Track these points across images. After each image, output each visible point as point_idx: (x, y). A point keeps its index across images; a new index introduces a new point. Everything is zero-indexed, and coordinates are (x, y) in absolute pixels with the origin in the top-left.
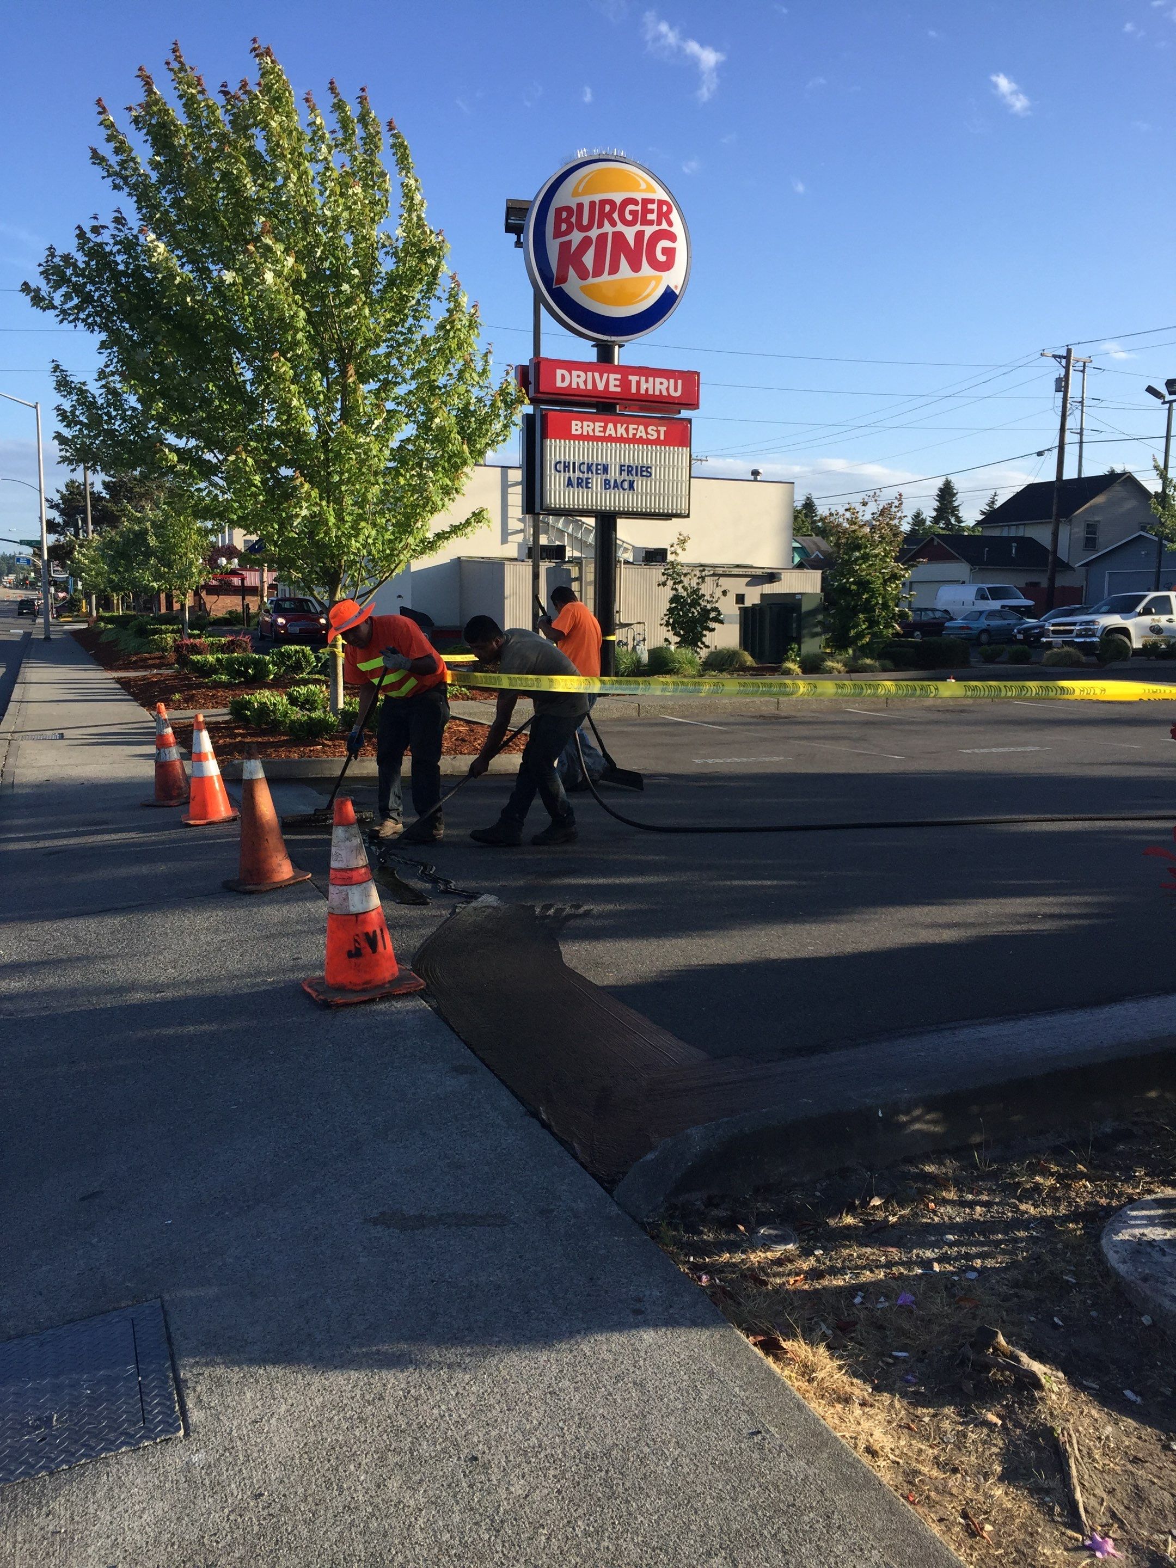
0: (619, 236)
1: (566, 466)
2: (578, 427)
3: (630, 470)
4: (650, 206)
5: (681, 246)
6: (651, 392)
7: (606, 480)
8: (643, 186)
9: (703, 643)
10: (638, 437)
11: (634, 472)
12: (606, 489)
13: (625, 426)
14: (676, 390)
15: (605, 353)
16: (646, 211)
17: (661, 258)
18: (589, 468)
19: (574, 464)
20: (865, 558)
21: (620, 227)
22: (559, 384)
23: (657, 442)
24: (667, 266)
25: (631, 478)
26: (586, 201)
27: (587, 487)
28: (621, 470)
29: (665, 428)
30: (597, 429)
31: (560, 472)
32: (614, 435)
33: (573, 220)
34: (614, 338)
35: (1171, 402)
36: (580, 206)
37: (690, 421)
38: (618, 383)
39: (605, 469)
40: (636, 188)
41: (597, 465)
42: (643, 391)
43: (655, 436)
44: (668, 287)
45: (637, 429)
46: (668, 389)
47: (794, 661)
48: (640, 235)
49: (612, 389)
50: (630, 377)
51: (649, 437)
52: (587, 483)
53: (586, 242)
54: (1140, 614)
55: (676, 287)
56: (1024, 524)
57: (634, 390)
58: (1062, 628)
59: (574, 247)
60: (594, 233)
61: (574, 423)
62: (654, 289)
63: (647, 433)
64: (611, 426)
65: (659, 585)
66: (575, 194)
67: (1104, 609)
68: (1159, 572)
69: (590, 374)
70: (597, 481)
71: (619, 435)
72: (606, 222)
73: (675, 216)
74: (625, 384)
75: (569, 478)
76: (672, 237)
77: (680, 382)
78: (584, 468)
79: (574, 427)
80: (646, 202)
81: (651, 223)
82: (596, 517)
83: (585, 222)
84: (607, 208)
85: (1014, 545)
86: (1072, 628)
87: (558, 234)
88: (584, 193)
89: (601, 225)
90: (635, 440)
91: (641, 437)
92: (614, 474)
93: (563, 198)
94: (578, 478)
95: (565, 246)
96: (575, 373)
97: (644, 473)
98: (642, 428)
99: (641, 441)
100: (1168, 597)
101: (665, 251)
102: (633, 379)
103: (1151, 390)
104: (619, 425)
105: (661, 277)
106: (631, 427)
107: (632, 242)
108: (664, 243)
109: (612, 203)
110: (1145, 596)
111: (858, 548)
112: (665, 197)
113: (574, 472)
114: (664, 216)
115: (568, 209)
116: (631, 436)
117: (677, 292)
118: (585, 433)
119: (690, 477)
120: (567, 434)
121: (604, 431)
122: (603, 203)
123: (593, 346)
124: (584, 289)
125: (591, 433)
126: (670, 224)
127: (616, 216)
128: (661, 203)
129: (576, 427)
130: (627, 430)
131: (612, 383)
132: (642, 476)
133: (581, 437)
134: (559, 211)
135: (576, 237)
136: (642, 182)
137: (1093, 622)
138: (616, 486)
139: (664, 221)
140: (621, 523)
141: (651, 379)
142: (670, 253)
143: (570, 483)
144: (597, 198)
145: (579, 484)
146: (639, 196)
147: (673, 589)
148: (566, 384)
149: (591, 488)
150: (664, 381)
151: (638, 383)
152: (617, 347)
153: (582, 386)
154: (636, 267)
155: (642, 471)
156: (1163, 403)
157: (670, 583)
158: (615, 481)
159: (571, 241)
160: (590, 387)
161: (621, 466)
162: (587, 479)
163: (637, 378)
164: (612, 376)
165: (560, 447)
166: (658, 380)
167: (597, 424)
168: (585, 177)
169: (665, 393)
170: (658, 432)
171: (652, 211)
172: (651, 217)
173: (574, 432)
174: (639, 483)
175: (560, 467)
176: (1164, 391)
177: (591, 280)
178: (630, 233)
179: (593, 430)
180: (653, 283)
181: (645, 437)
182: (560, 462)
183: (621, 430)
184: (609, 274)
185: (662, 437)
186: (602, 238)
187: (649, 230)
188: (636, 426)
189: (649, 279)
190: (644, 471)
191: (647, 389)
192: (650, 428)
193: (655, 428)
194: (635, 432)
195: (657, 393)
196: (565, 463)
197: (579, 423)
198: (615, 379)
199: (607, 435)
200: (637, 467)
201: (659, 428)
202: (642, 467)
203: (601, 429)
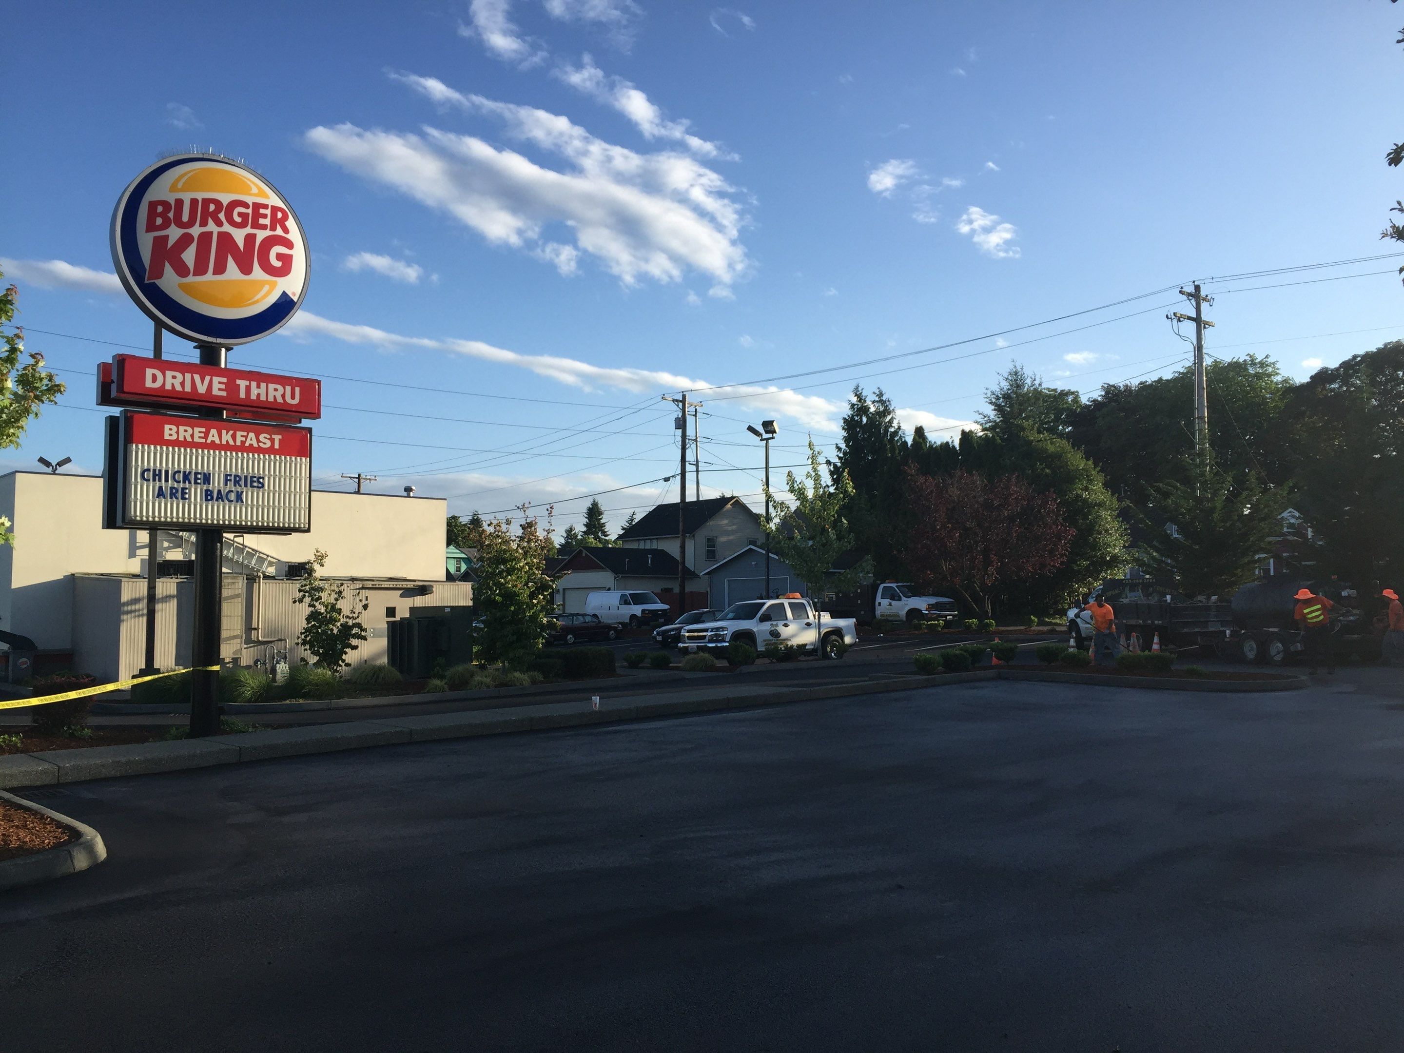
0: (226, 240)
1: (157, 475)
2: (173, 432)
3: (237, 480)
4: (262, 211)
6: (263, 398)
7: (207, 491)
8: (255, 190)
10: (247, 444)
11: (242, 483)
12: (207, 500)
13: (231, 432)
14: (293, 397)
15: (210, 356)
17: (277, 264)
18: (186, 477)
19: (167, 472)
21: (227, 228)
22: (149, 384)
23: (271, 451)
25: (239, 489)
26: (187, 198)
27: (183, 498)
28: (226, 481)
30: (197, 435)
31: (148, 480)
32: (218, 442)
33: (171, 215)
34: (219, 340)
35: (767, 439)
36: (179, 203)
37: (310, 430)
38: (223, 387)
39: (207, 478)
41: (197, 473)
43: (269, 444)
45: (246, 437)
46: (283, 396)
47: (441, 677)
49: (215, 392)
50: (238, 382)
51: (261, 445)
52: (183, 493)
54: (761, 620)
56: (657, 539)
57: (243, 395)
58: (696, 634)
59: (171, 242)
60: (196, 231)
61: (167, 427)
63: (258, 441)
64: (213, 432)
65: (295, 602)
67: (731, 615)
68: (768, 580)
69: (188, 376)
70: (196, 492)
71: (224, 442)
72: (210, 221)
73: (291, 223)
74: (231, 387)
75: (160, 488)
76: (289, 245)
77: (297, 389)
78: (181, 477)
79: (167, 432)
80: (257, 206)
81: (264, 227)
82: (195, 532)
83: (185, 218)
84: (212, 207)
85: (650, 556)
86: (704, 634)
87: (151, 227)
88: (184, 190)
89: (204, 223)
90: (243, 448)
91: (251, 445)
92: (217, 483)
93: (159, 191)
94: (172, 488)
96: (169, 374)
97: (255, 484)
98: (252, 435)
99: (251, 449)
100: (783, 604)
101: (279, 257)
102: (242, 384)
103: (751, 429)
104: (224, 432)
105: (275, 283)
106: (239, 434)
108: (278, 249)
110: (764, 604)
112: (280, 204)
113: (167, 480)
116: (239, 443)
118: (181, 438)
119: (310, 491)
120: (158, 439)
121: (206, 437)
123: (195, 347)
124: (185, 288)
125: (189, 439)
126: (286, 230)
128: (275, 209)
129: (170, 431)
130: (234, 437)
131: (216, 387)
132: (252, 486)
133: (176, 443)
134: (153, 205)
135: (174, 233)
136: (253, 186)
137: (722, 628)
138: (220, 497)
139: (278, 227)
140: (228, 539)
141: (263, 385)
143: (161, 493)
144: (200, 196)
145: (173, 495)
146: (250, 200)
147: (310, 606)
148: (158, 384)
149: (190, 498)
150: (279, 387)
151: (248, 389)
152: (223, 350)
153: (178, 388)
154: (246, 269)
155: (252, 482)
156: (762, 440)
157: (307, 600)
158: (219, 492)
159: (167, 236)
160: (188, 388)
161: (227, 476)
162: (183, 489)
163: (247, 383)
164: (216, 380)
165: (149, 453)
166: (272, 386)
167: (197, 430)
168: (186, 174)
169: (280, 400)
170: (272, 441)
171: (265, 216)
172: (262, 221)
173: (167, 437)
175: (150, 475)
176: (761, 429)
177: (191, 279)
179: (192, 436)
180: (266, 288)
181: (255, 445)
182: (148, 470)
183: (227, 437)
184: (215, 273)
185: (277, 446)
188: (245, 434)
189: (263, 283)
190: (257, 482)
191: (259, 395)
192: (261, 437)
193: (268, 436)
194: (244, 439)
195: (271, 399)
196: (154, 470)
197: (174, 428)
198: (220, 383)
199: (209, 441)
200: (246, 477)
201: (273, 436)
202: (252, 477)
203: (202, 435)
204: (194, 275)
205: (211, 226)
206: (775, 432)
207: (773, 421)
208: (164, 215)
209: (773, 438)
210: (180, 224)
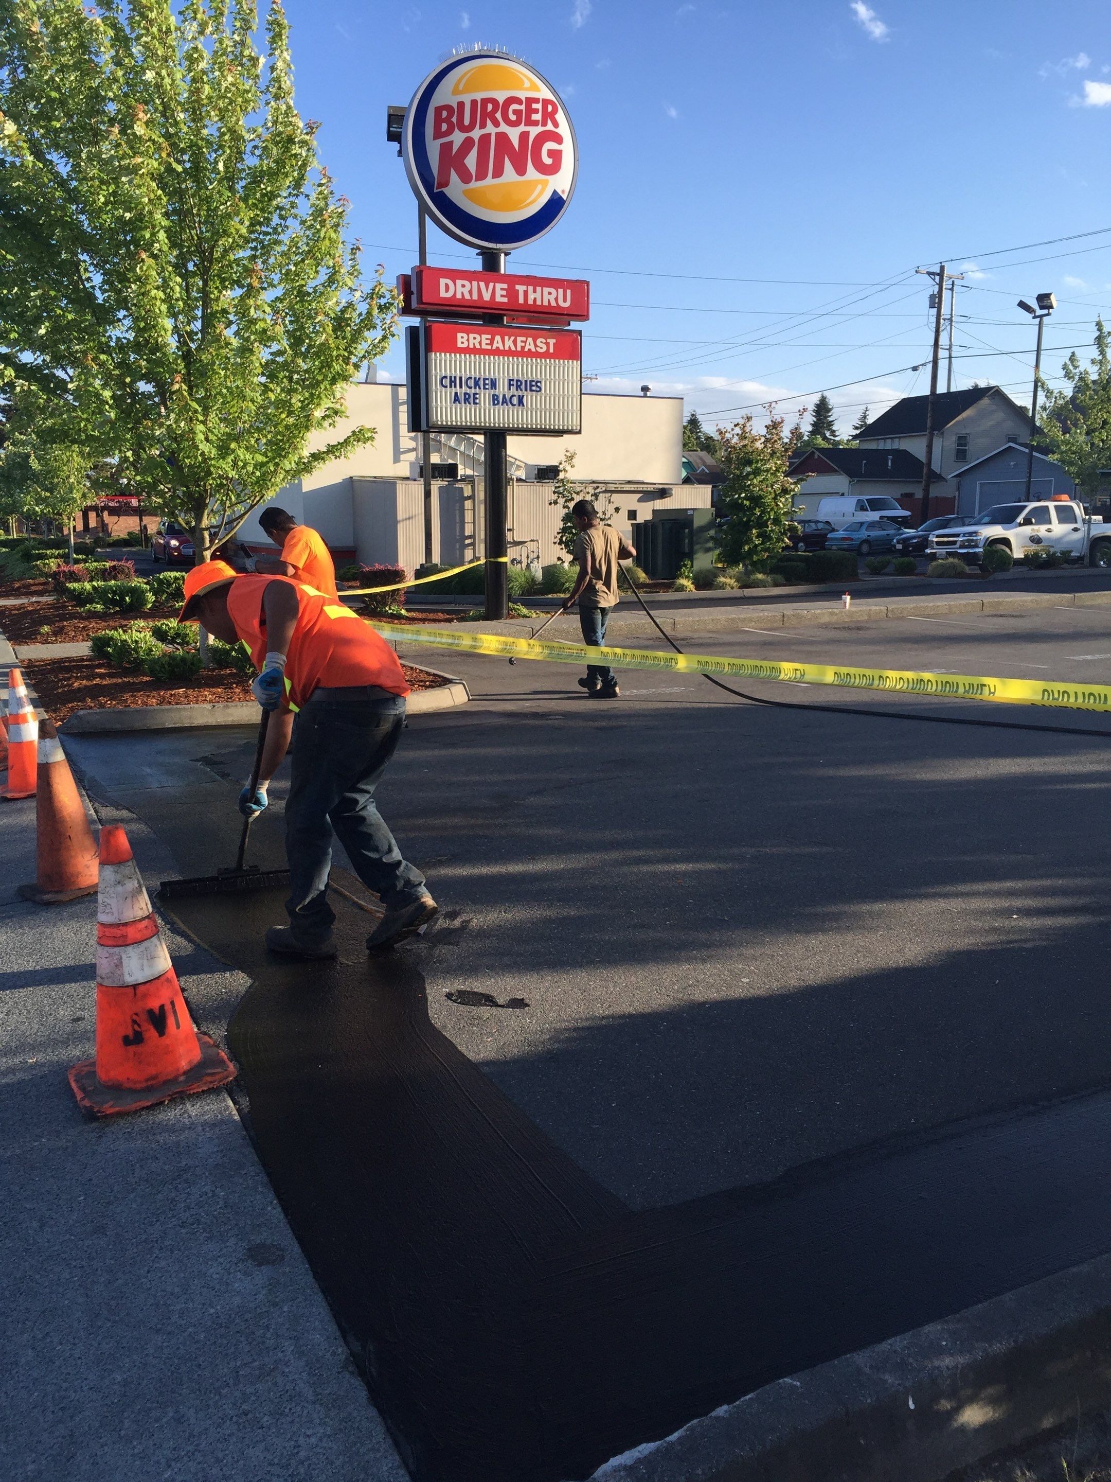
0: (503, 138)
1: (453, 382)
2: (464, 340)
3: (519, 384)
4: (534, 106)
5: (567, 148)
6: (539, 302)
7: (494, 396)
8: (527, 84)
10: (526, 350)
11: (523, 387)
12: (494, 404)
13: (512, 338)
14: (565, 300)
15: (491, 262)
16: (530, 111)
17: (548, 161)
18: (477, 383)
19: (461, 378)
20: (757, 472)
22: (443, 294)
23: (546, 355)
24: (553, 169)
25: (520, 393)
26: (467, 99)
27: (475, 403)
28: (510, 385)
29: (554, 341)
30: (484, 342)
31: (446, 387)
32: (501, 348)
33: (454, 119)
35: (1041, 317)
36: (461, 105)
37: (579, 333)
38: (504, 293)
39: (494, 384)
40: (519, 86)
41: (485, 379)
42: (530, 302)
43: (544, 349)
44: (555, 192)
45: (525, 342)
46: (556, 299)
47: (687, 577)
48: (524, 136)
49: (498, 299)
50: (517, 287)
51: (538, 349)
52: (475, 399)
53: (468, 144)
54: (1020, 525)
55: (563, 192)
56: (899, 438)
57: (521, 301)
58: (945, 539)
60: (476, 134)
61: (459, 335)
63: (536, 346)
64: (498, 338)
65: (550, 504)
66: (456, 92)
67: (986, 519)
68: (1029, 481)
69: (475, 283)
70: (485, 396)
71: (507, 348)
72: (489, 122)
73: (560, 116)
74: (512, 294)
75: (456, 394)
76: (558, 139)
77: (569, 292)
78: (471, 383)
79: (459, 340)
80: (530, 101)
81: (535, 123)
82: (485, 434)
83: (467, 122)
84: (490, 107)
85: (890, 457)
86: (955, 539)
87: (438, 134)
89: (483, 126)
90: (523, 354)
91: (530, 350)
92: (502, 389)
94: (465, 394)
96: (459, 282)
97: (534, 388)
98: (530, 340)
99: (530, 354)
100: (1047, 507)
101: (551, 153)
102: (521, 288)
103: (1022, 305)
104: (506, 338)
106: (519, 339)
107: (516, 142)
108: (550, 145)
109: (494, 101)
110: (1025, 507)
111: (749, 462)
112: (550, 96)
113: (461, 387)
114: (549, 116)
115: (449, 108)
116: (519, 349)
117: (564, 197)
118: (471, 346)
119: (581, 394)
120: (452, 348)
121: (492, 344)
122: (485, 101)
123: (477, 254)
124: (468, 194)
125: (478, 346)
126: (556, 125)
127: (498, 115)
128: (546, 102)
129: (462, 339)
130: (515, 342)
131: (499, 293)
132: (531, 390)
133: (467, 351)
134: (439, 110)
135: (458, 138)
136: (525, 80)
137: (975, 533)
138: (504, 401)
139: (549, 122)
140: (511, 440)
141: (539, 289)
142: (556, 155)
143: (457, 399)
144: (479, 96)
145: (467, 400)
146: (522, 95)
148: (450, 294)
149: (480, 403)
150: (553, 290)
151: (526, 293)
152: (503, 255)
153: (467, 297)
154: (521, 170)
155: (531, 386)
156: (1035, 317)
157: (561, 501)
158: (504, 396)
159: (452, 142)
161: (510, 380)
162: (475, 394)
163: (524, 288)
164: (499, 286)
165: (445, 361)
166: (546, 290)
167: (484, 337)
169: (553, 304)
170: (547, 344)
171: (536, 111)
172: (535, 117)
173: (459, 345)
174: (528, 398)
175: (447, 382)
176: (1034, 304)
177: (474, 184)
178: (514, 134)
179: (480, 343)
180: (539, 187)
181: (533, 350)
182: (446, 377)
183: (509, 343)
185: (551, 350)
186: (485, 138)
187: (534, 131)
188: (524, 339)
190: (534, 386)
191: (535, 299)
192: (538, 342)
193: (544, 341)
194: (523, 344)
195: (546, 303)
196: (451, 377)
197: (465, 335)
198: (502, 289)
199: (494, 348)
200: (526, 381)
201: (549, 340)
202: (531, 381)
203: (488, 342)
204: (476, 180)
205: (490, 128)
206: (1051, 307)
207: (1050, 294)
208: (448, 120)
209: (1048, 314)
210: (464, 129)
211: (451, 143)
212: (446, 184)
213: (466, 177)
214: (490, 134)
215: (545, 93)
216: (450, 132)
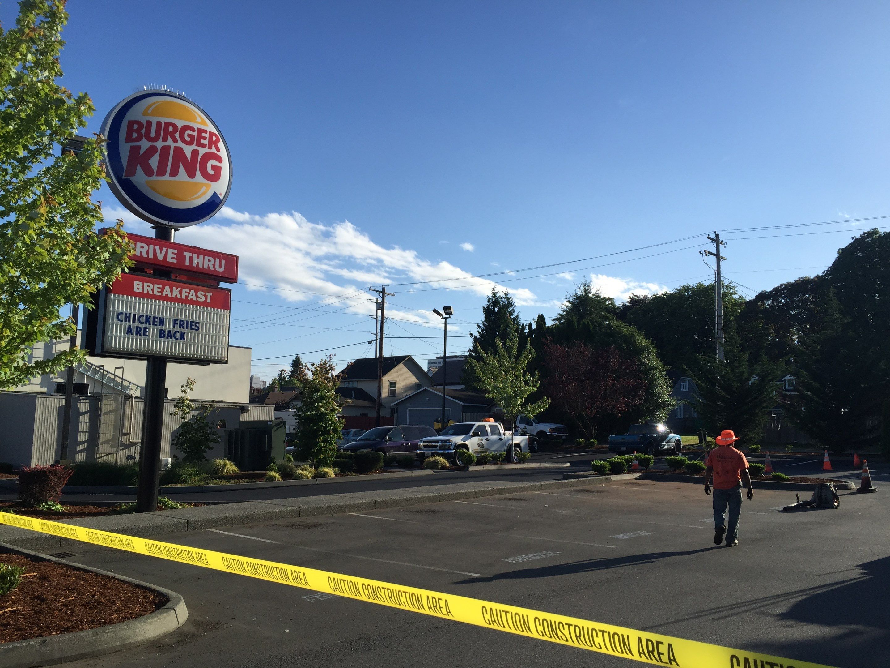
1: (127, 317)
2: (140, 287)
3: (182, 323)
4: (203, 135)
5: (225, 166)
6: (201, 266)
7: (161, 330)
8: (199, 120)
9: (204, 458)
10: (189, 298)
11: (185, 326)
12: (161, 337)
13: (179, 289)
14: (220, 267)
15: (163, 233)
16: (200, 137)
18: (148, 320)
19: (134, 315)
20: (322, 398)
23: (204, 304)
24: (216, 177)
25: (182, 330)
26: (154, 120)
27: (145, 335)
28: (175, 324)
29: (211, 294)
30: (156, 290)
31: (121, 321)
32: (170, 295)
35: (446, 318)
37: (230, 290)
38: (174, 256)
39: (161, 322)
40: (194, 120)
41: (154, 318)
42: (194, 265)
43: (203, 299)
44: (215, 193)
45: (189, 293)
46: (214, 265)
47: (274, 470)
48: (195, 153)
49: (169, 260)
50: (185, 253)
51: (199, 299)
52: (145, 331)
53: (152, 150)
54: (472, 436)
55: (221, 194)
56: (357, 381)
57: (187, 263)
58: (430, 444)
60: (159, 144)
61: (136, 283)
62: (204, 194)
63: (197, 296)
64: (167, 288)
66: (145, 113)
67: (451, 432)
69: (151, 247)
70: (153, 331)
71: (174, 296)
73: (221, 145)
74: (180, 257)
75: (130, 327)
76: (220, 160)
77: (223, 261)
78: (143, 319)
79: (136, 287)
80: (200, 131)
81: (204, 146)
82: (148, 360)
86: (436, 444)
89: (165, 140)
90: (186, 301)
91: (192, 299)
92: (168, 326)
94: (137, 327)
95: (135, 150)
96: (139, 244)
97: (193, 327)
98: (193, 292)
99: (192, 302)
100: (485, 425)
102: (188, 255)
103: (435, 311)
104: (174, 288)
106: (184, 290)
107: (189, 156)
109: (175, 126)
110: (474, 425)
111: (318, 391)
113: (134, 322)
114: (213, 143)
115: (139, 123)
116: (184, 297)
117: (221, 198)
118: (145, 292)
119: (229, 334)
120: (129, 292)
121: (162, 292)
122: (167, 124)
123: (152, 227)
125: (151, 292)
126: (218, 150)
127: (177, 135)
129: (138, 286)
130: (181, 292)
131: (170, 255)
132: (191, 329)
133: (141, 295)
134: (131, 123)
137: (449, 441)
138: (169, 335)
140: (170, 367)
141: (201, 257)
142: (217, 170)
143: (129, 331)
144: (163, 120)
145: (138, 332)
146: (196, 126)
149: (148, 336)
150: (211, 259)
151: (191, 258)
152: (173, 230)
153: (145, 255)
155: (191, 325)
156: (442, 318)
157: (180, 413)
158: (169, 332)
160: (151, 256)
161: (175, 320)
162: (145, 328)
163: (190, 254)
164: (170, 251)
165: (123, 301)
166: (207, 258)
167: (156, 286)
168: (155, 103)
169: (212, 268)
170: (206, 297)
173: (135, 290)
174: (189, 335)
175: (122, 317)
176: (443, 312)
178: (188, 150)
179: (153, 290)
181: (195, 299)
182: (122, 313)
183: (176, 293)
184: (171, 175)
185: (209, 301)
186: (166, 149)
187: (202, 151)
188: (188, 291)
190: (194, 326)
191: (198, 263)
192: (199, 294)
193: (203, 294)
194: (187, 294)
195: (206, 267)
196: (126, 314)
197: (141, 284)
198: (172, 253)
199: (164, 295)
200: (187, 322)
201: (207, 294)
202: (191, 322)
203: (160, 290)
204: (156, 175)
205: (170, 142)
206: (452, 314)
207: (451, 307)
208: (138, 131)
209: (450, 317)
210: (149, 139)
211: (139, 147)
212: (134, 174)
213: (149, 172)
214: (169, 147)
215: (211, 128)
216: (139, 139)
